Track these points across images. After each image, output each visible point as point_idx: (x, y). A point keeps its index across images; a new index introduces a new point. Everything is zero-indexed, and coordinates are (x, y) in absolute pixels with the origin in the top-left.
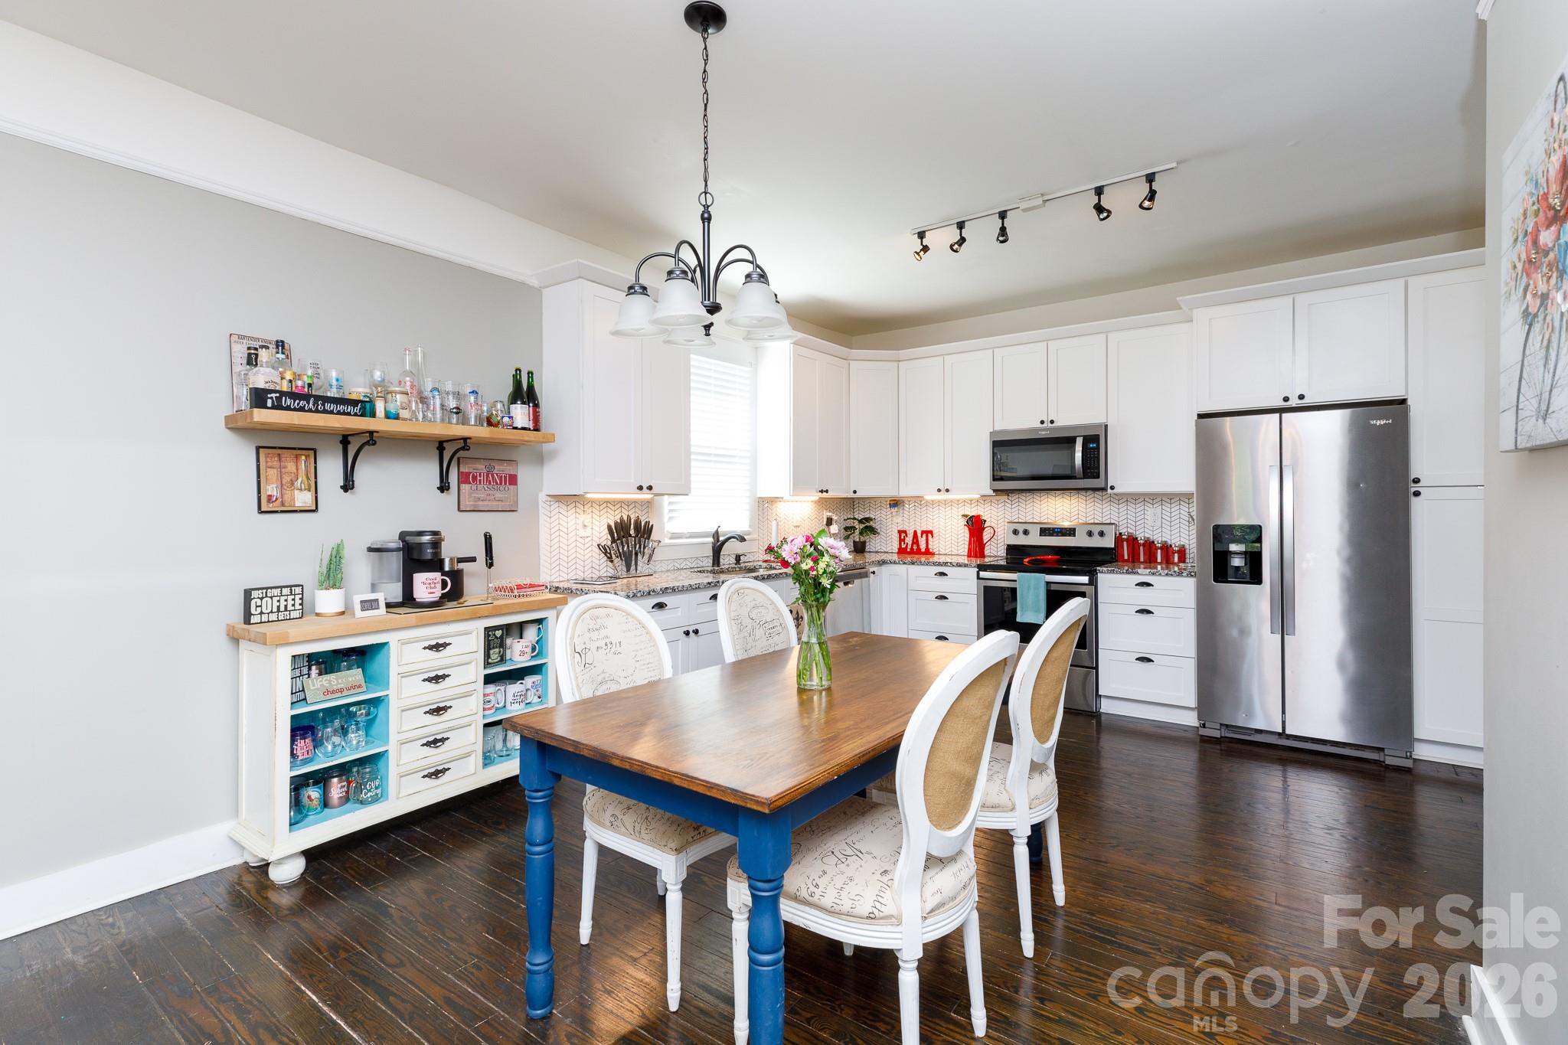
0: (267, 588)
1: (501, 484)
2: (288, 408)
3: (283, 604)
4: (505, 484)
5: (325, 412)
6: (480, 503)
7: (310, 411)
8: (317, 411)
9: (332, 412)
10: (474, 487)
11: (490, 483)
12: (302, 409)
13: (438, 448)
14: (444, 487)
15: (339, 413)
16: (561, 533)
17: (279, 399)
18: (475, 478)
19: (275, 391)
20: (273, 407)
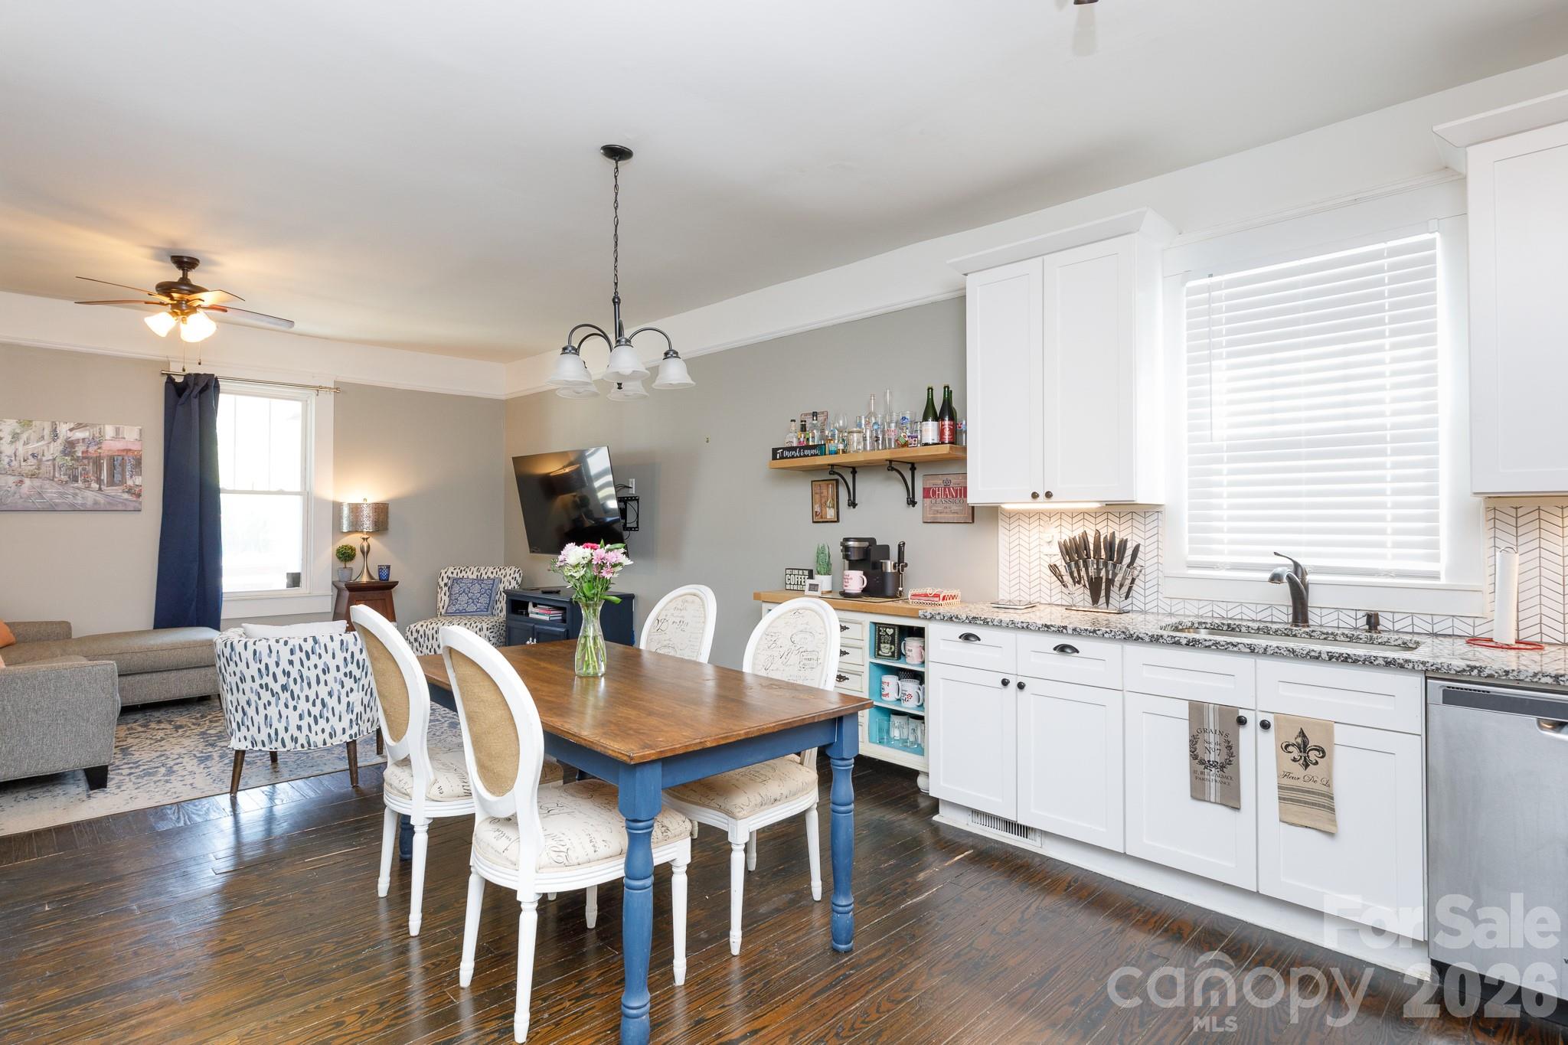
0: (792, 569)
1: (956, 497)
2: (786, 458)
3: (800, 580)
4: (961, 497)
5: (805, 456)
6: (939, 515)
7: (797, 457)
8: (801, 456)
9: (808, 456)
10: (934, 501)
11: (947, 497)
12: (793, 457)
13: (911, 469)
14: (912, 502)
15: (812, 455)
16: (1022, 549)
17: (782, 453)
18: (934, 493)
19: (781, 448)
20: (781, 458)
